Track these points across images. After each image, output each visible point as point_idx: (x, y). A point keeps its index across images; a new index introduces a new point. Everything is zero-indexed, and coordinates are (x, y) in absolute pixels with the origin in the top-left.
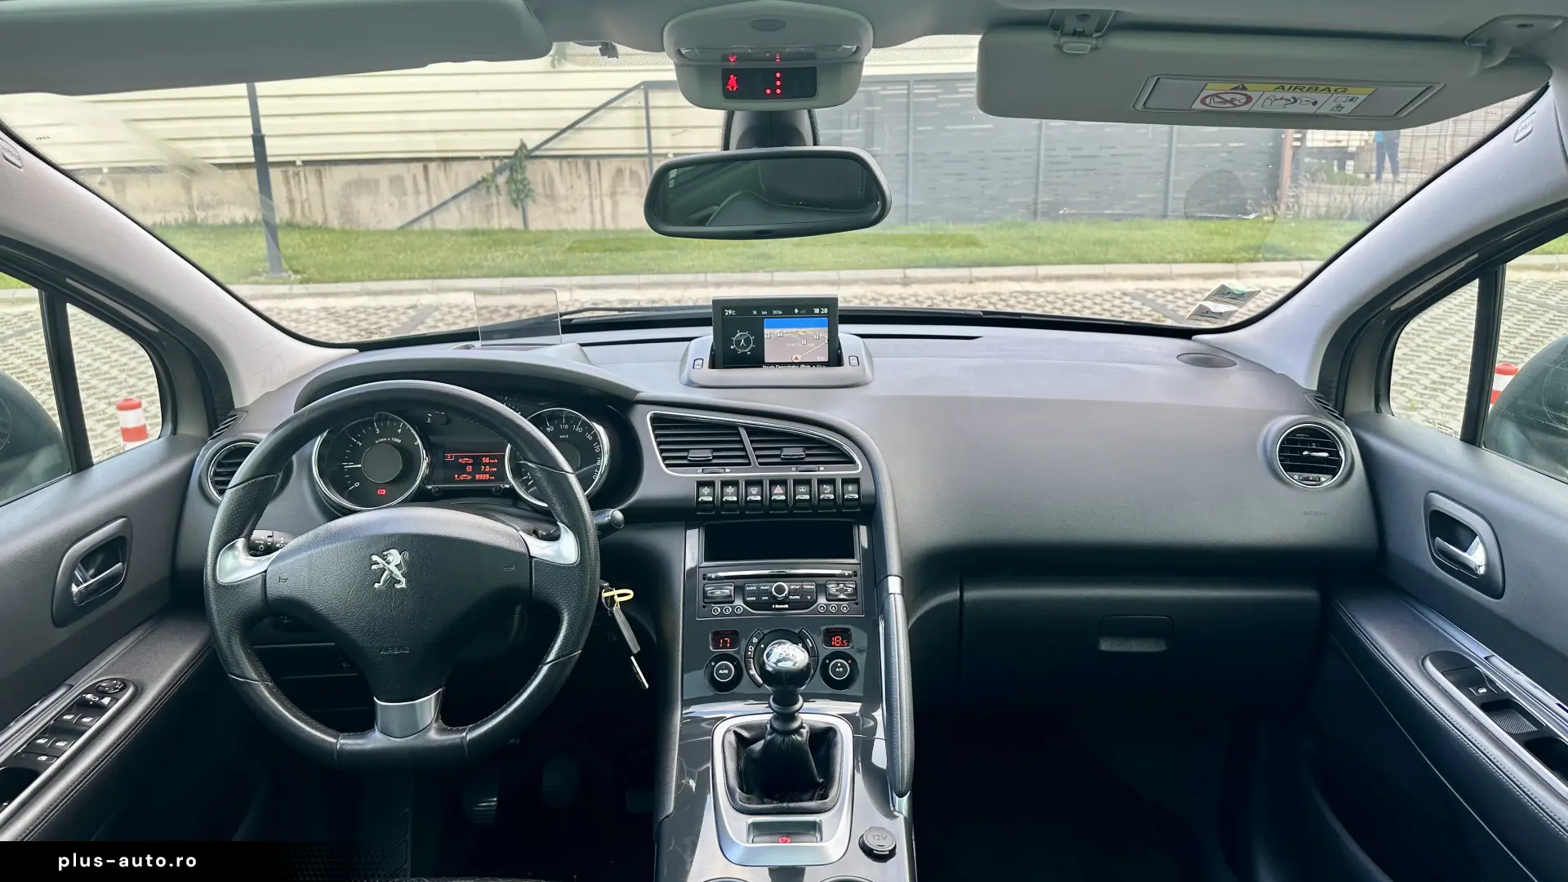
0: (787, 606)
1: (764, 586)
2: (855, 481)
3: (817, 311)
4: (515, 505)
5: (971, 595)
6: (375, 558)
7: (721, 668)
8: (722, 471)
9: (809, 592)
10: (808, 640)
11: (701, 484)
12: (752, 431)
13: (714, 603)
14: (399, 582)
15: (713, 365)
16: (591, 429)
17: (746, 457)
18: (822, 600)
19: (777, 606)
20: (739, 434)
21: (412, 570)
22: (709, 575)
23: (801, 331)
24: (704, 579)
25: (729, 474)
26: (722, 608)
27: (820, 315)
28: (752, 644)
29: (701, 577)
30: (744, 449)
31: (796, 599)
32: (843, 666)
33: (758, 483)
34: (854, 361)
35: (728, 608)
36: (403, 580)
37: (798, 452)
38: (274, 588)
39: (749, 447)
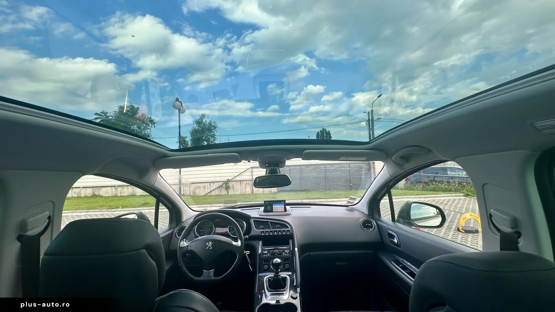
0: (277, 254)
1: (273, 251)
2: (289, 231)
3: (282, 202)
4: (229, 236)
5: (311, 253)
6: (207, 243)
7: (265, 266)
8: (265, 230)
9: (281, 252)
11: (262, 232)
12: (271, 222)
13: (264, 254)
14: (210, 248)
15: (264, 212)
16: (243, 223)
17: (270, 227)
18: (284, 253)
19: (275, 255)
20: (268, 223)
21: (213, 245)
23: (279, 206)
24: (262, 249)
25: (267, 230)
27: (282, 203)
28: (271, 262)
30: (269, 226)
31: (279, 253)
32: (288, 265)
33: (272, 231)
34: (289, 211)
35: (267, 255)
37: (279, 226)
38: (189, 248)
39: (270, 225)
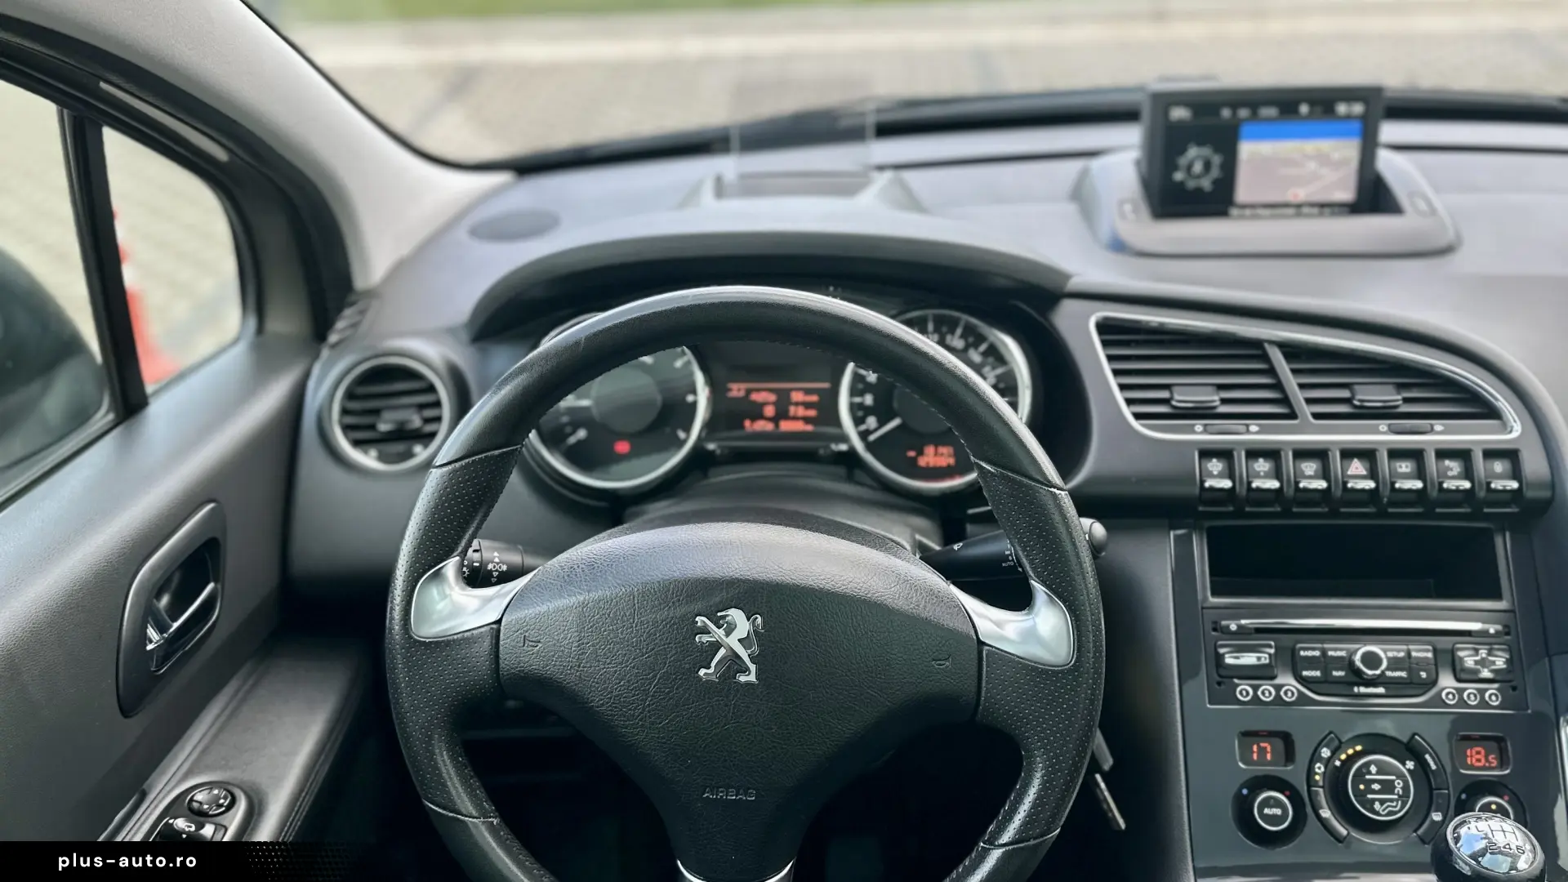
0: (1381, 690)
1: (1335, 650)
2: (1507, 454)
4: (850, 478)
6: (702, 621)
7: (1266, 803)
8: (1243, 429)
9: (1423, 664)
10: (1427, 757)
11: (1205, 452)
12: (1292, 351)
13: (1240, 678)
14: (746, 670)
17: (1285, 401)
18: (1447, 681)
19: (1363, 690)
20: (1265, 357)
22: (1224, 623)
24: (1215, 630)
25: (1255, 434)
26: (1255, 688)
28: (1320, 759)
29: (1209, 626)
30: (1279, 387)
31: (1401, 678)
33: (1314, 453)
35: (1267, 691)
36: (753, 667)
37: (1391, 397)
38: (514, 655)
39: (1291, 382)
